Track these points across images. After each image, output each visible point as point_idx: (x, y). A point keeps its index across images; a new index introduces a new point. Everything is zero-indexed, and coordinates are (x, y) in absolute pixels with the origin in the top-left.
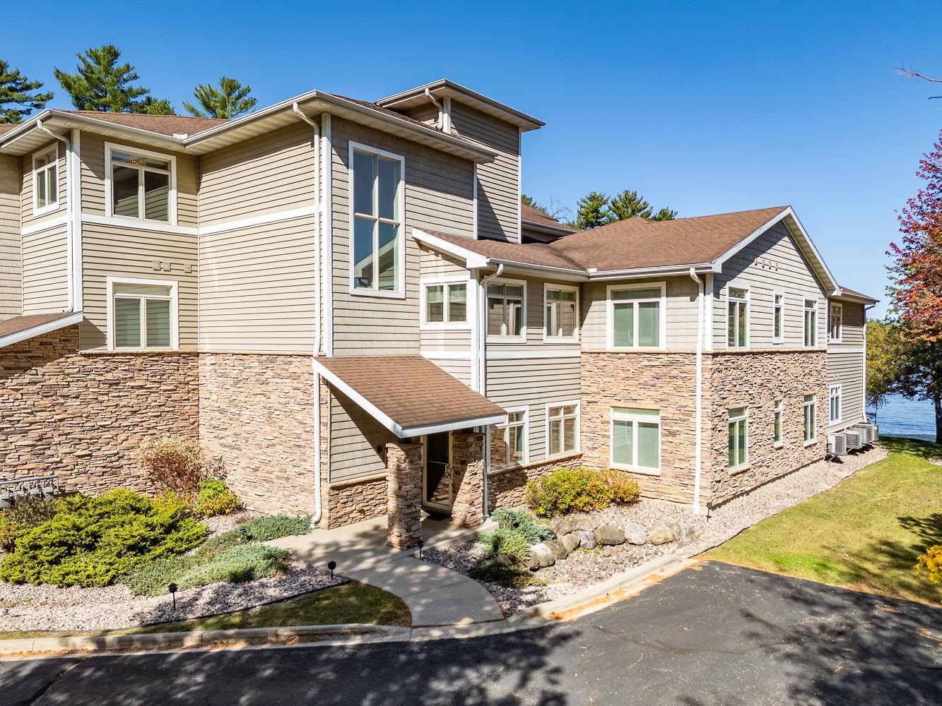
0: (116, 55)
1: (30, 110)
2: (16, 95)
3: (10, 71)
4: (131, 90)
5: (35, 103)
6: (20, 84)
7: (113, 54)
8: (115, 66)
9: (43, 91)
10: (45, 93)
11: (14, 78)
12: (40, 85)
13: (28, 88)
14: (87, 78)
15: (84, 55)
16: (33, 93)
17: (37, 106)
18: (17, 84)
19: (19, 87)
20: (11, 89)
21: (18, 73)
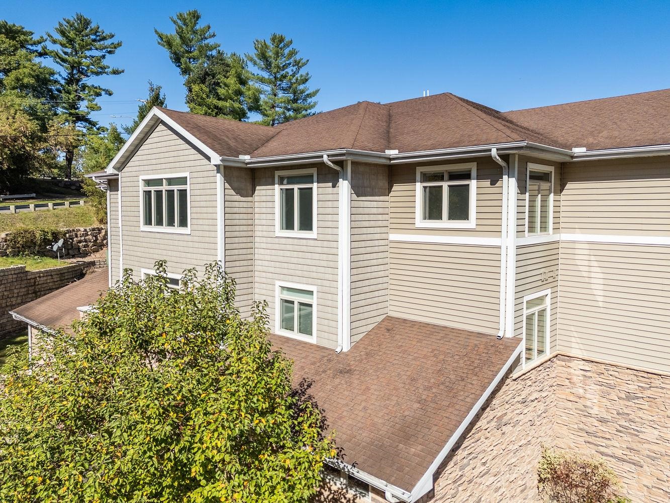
0: (198, 17)
1: (105, 55)
2: (97, 44)
3: (93, 25)
4: (207, 46)
5: (109, 49)
6: (99, 36)
7: (196, 17)
8: (198, 27)
9: (115, 40)
10: (116, 42)
11: (96, 32)
12: (113, 36)
13: (104, 39)
14: (181, 37)
15: (175, 18)
16: (107, 42)
17: (110, 52)
18: (97, 36)
19: (98, 38)
20: (94, 40)
21: (98, 28)
